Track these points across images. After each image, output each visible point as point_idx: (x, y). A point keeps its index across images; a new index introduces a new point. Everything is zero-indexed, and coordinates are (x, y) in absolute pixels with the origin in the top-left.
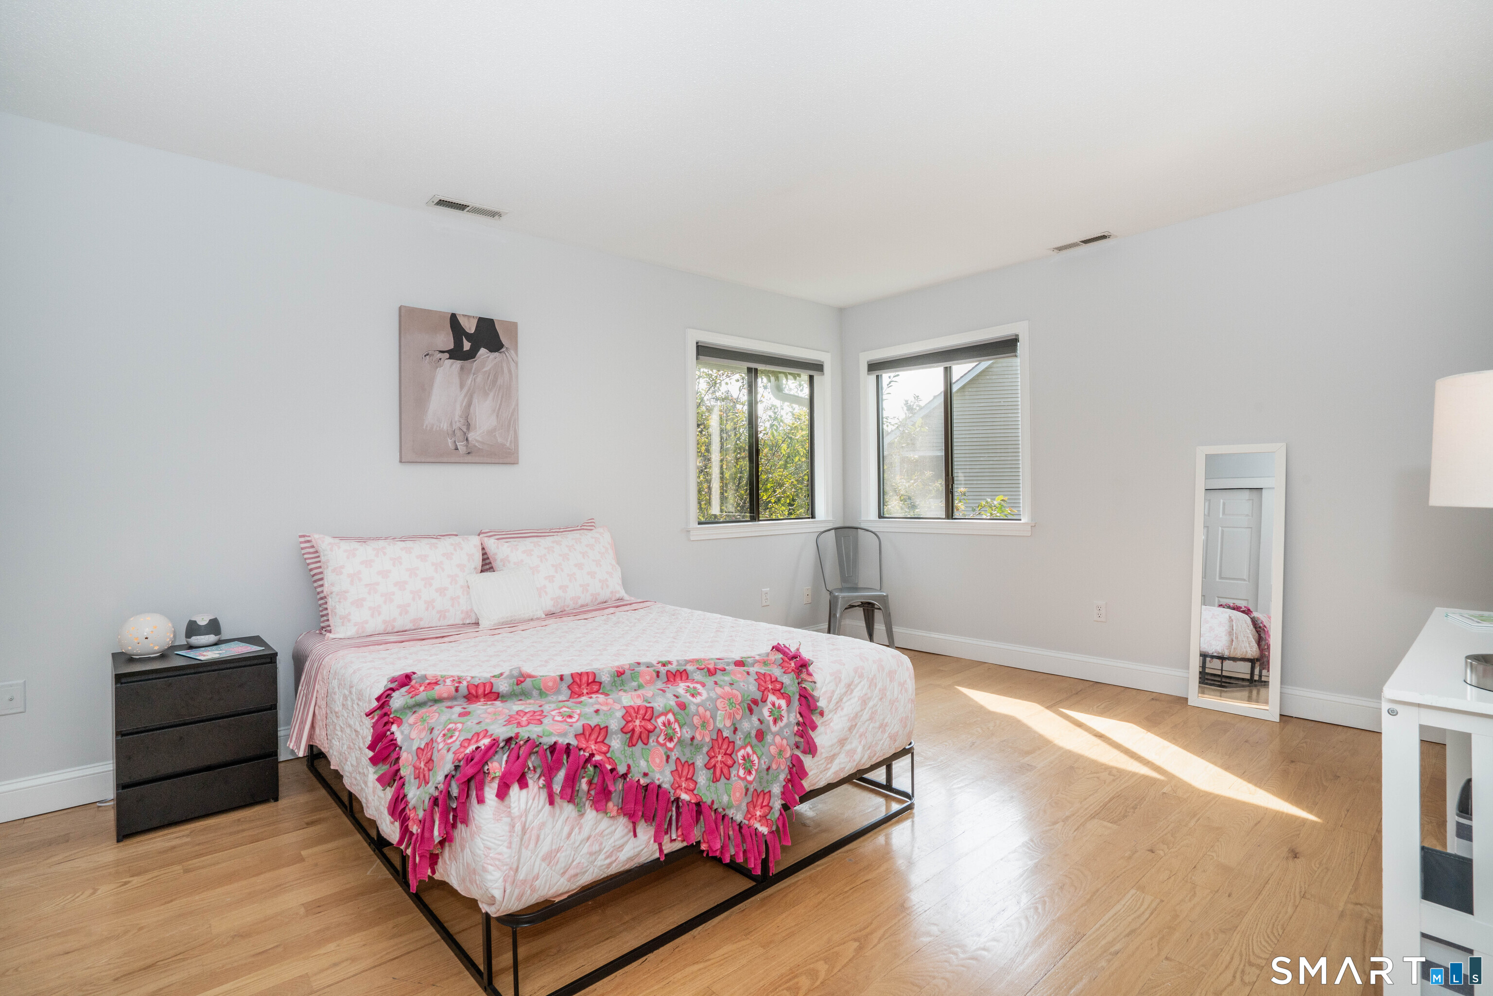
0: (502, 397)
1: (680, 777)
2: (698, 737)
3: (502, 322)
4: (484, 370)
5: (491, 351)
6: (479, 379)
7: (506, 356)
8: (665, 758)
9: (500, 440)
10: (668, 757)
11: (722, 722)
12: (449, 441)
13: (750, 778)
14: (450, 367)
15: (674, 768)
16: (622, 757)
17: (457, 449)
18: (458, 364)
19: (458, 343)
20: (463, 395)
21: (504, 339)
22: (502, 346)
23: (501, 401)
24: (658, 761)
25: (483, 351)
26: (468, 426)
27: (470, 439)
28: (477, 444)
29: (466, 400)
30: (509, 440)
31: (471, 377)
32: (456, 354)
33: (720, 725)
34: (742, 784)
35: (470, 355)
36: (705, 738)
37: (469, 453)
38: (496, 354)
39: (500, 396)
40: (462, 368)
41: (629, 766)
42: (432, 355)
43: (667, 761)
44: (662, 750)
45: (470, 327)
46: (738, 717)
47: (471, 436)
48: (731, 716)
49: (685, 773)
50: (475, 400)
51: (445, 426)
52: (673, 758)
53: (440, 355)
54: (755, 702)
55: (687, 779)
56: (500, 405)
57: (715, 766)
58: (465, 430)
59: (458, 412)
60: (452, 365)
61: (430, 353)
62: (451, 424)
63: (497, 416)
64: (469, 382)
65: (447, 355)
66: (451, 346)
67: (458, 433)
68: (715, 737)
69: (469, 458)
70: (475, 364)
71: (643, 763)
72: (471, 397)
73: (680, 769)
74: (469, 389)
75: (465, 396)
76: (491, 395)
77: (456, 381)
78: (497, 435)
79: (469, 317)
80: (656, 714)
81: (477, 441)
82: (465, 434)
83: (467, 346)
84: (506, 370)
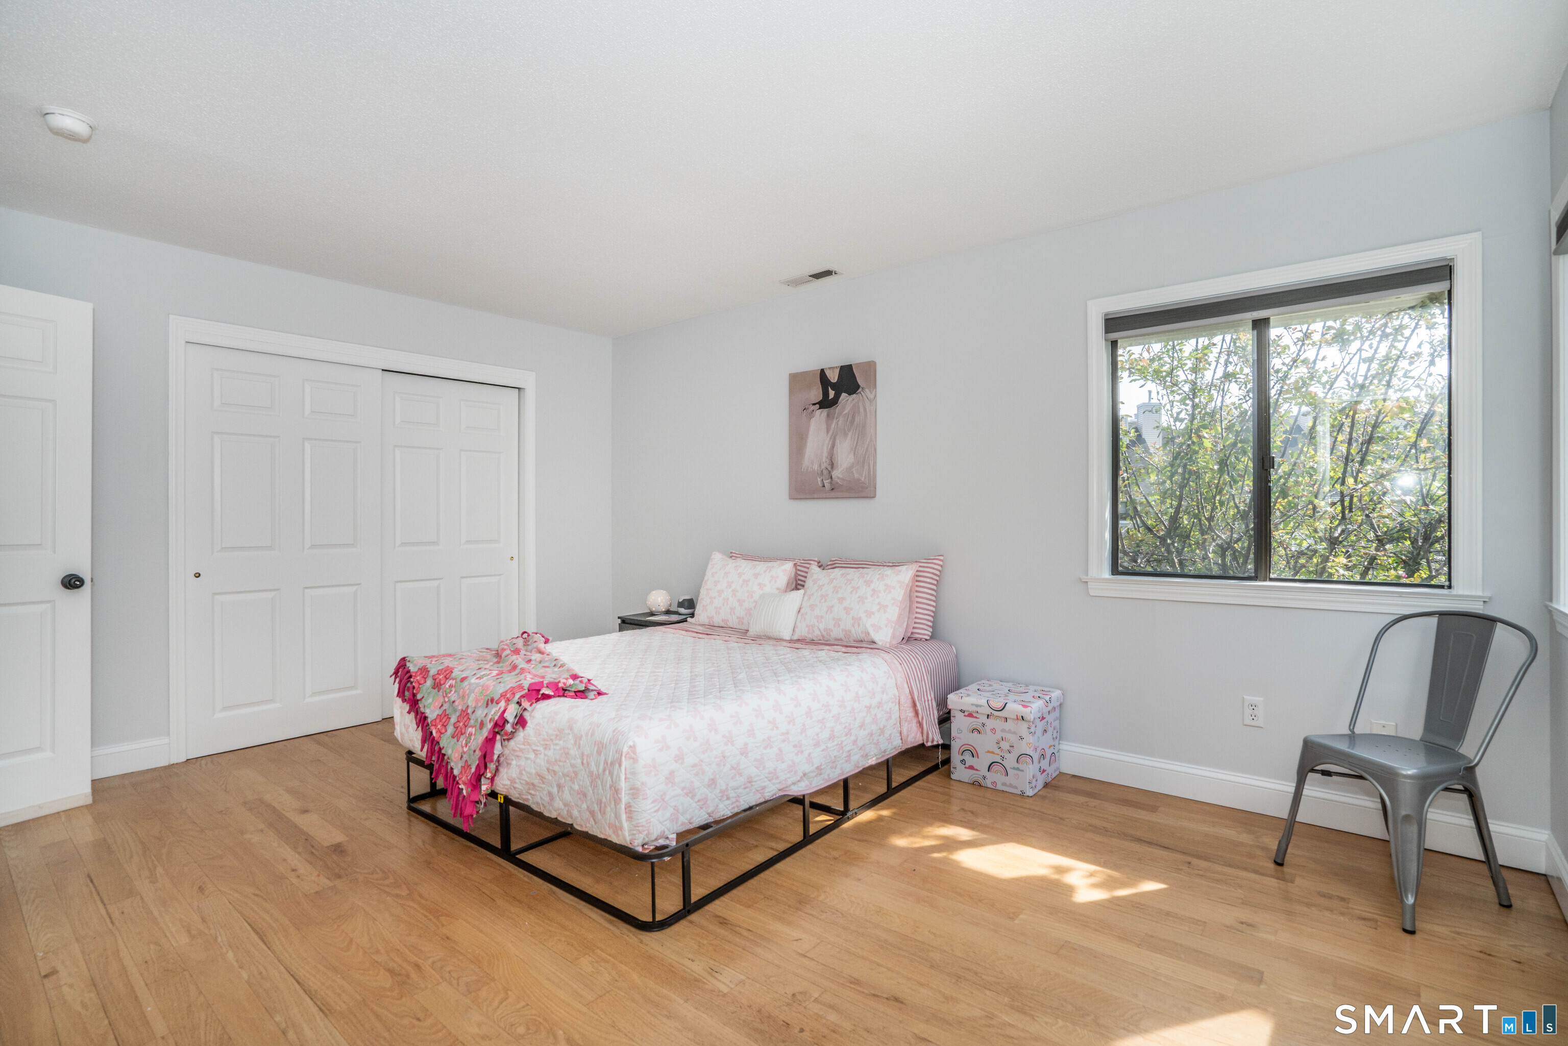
0: (858, 435)
1: (440, 721)
2: (456, 703)
3: (858, 365)
4: (845, 413)
5: (850, 394)
6: (840, 423)
7: (862, 396)
8: (440, 705)
9: (856, 476)
10: (442, 705)
11: (471, 702)
12: (819, 479)
13: (465, 749)
14: (820, 416)
15: (440, 714)
16: (425, 691)
17: (824, 486)
18: (825, 411)
19: (826, 394)
20: (828, 439)
21: (860, 381)
22: (858, 387)
23: (858, 439)
24: (437, 704)
25: (844, 395)
26: (832, 465)
27: (833, 477)
28: (838, 481)
29: (831, 443)
30: (864, 475)
31: (835, 421)
32: (826, 403)
33: (470, 703)
34: (461, 750)
35: (835, 401)
36: (460, 707)
37: (833, 489)
38: (854, 395)
39: (857, 435)
40: (828, 415)
41: (423, 697)
42: (808, 408)
43: (440, 708)
44: (442, 700)
45: (833, 377)
46: (480, 704)
47: (835, 474)
48: (477, 701)
49: (444, 720)
50: (838, 442)
51: (816, 467)
52: (444, 708)
53: (812, 408)
54: (492, 700)
55: (443, 725)
56: (857, 442)
57: (457, 728)
58: (830, 469)
59: (825, 454)
60: (821, 413)
61: (806, 407)
62: (820, 466)
63: (854, 454)
64: (833, 426)
65: (818, 406)
66: (820, 397)
67: (825, 472)
68: (464, 709)
69: (833, 494)
70: (838, 409)
71: (430, 700)
72: (835, 438)
73: (442, 716)
74: (833, 433)
75: (830, 439)
76: (850, 434)
77: (824, 426)
78: (854, 472)
79: (833, 368)
80: (451, 677)
81: (838, 478)
82: (830, 472)
83: (832, 394)
84: (862, 409)
